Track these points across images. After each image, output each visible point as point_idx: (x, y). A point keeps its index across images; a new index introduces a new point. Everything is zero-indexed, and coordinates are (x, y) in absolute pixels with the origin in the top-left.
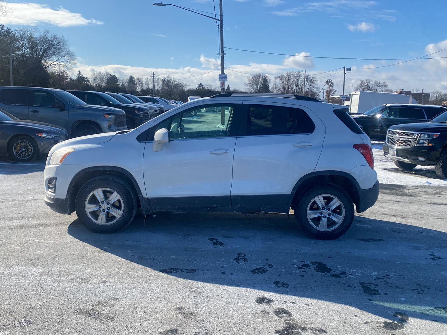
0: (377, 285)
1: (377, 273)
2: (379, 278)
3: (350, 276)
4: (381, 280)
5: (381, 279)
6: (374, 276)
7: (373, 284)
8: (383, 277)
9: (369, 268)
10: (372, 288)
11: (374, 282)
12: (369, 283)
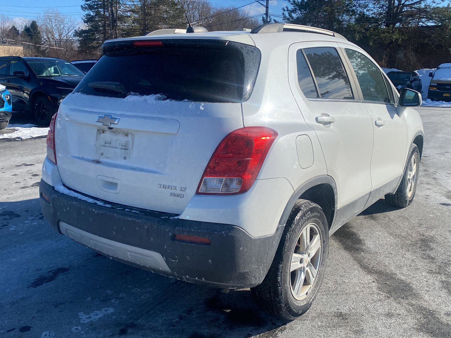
0: (4, 219)
1: (10, 229)
2: (4, 225)
3: (34, 218)
4: (3, 224)
5: (3, 226)
6: (11, 225)
7: (8, 219)
8: (2, 228)
9: (22, 231)
10: (7, 216)
11: (9, 221)
12: (12, 218)
